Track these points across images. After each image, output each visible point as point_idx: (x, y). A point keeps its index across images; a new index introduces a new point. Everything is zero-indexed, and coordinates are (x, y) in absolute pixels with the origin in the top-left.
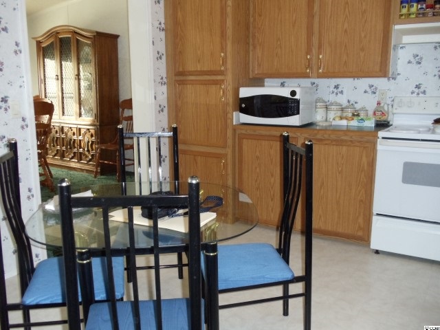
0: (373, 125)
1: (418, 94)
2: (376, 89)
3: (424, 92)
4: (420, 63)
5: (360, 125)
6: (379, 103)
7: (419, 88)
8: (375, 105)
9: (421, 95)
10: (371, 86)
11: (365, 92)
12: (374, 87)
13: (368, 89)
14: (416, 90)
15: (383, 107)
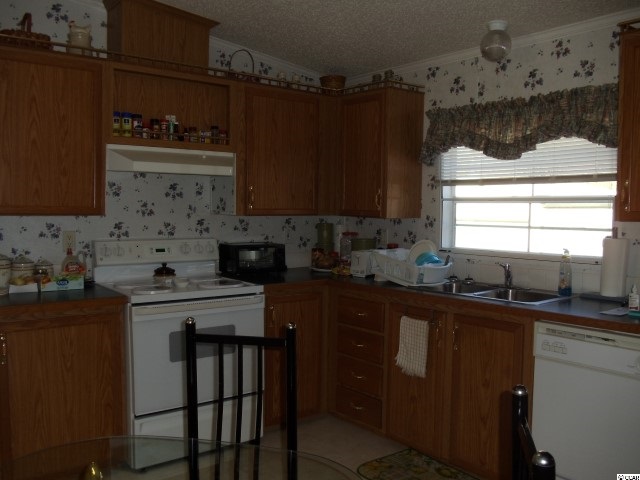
0: (82, 287)
1: (119, 236)
2: (58, 229)
3: (126, 234)
4: (118, 195)
5: (62, 288)
6: (69, 252)
7: (119, 228)
8: (65, 255)
9: (123, 237)
10: (50, 226)
11: (41, 235)
12: (54, 228)
13: (46, 231)
14: (117, 232)
15: (77, 257)
